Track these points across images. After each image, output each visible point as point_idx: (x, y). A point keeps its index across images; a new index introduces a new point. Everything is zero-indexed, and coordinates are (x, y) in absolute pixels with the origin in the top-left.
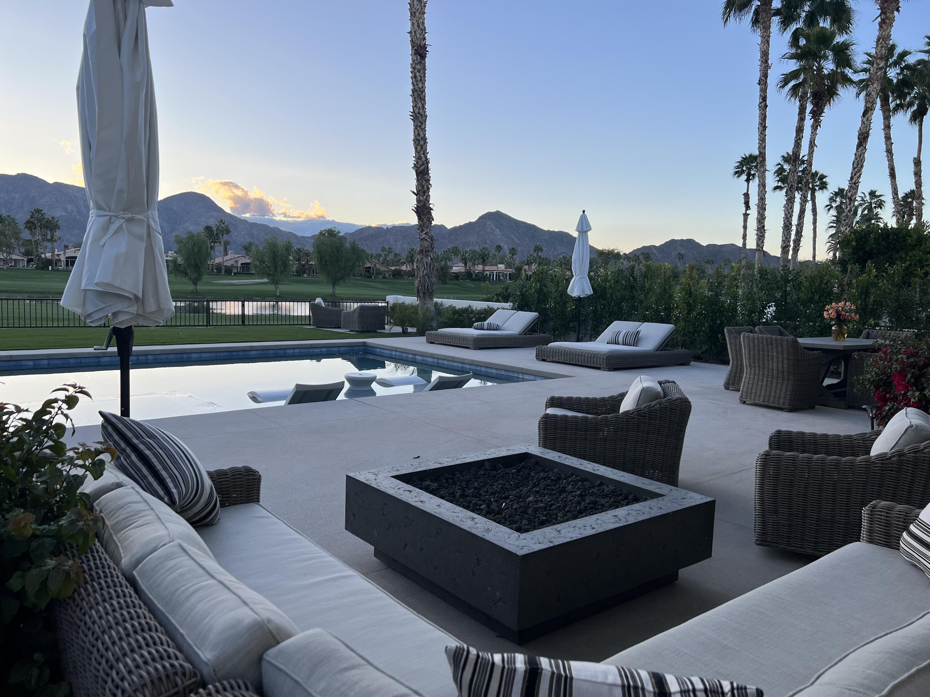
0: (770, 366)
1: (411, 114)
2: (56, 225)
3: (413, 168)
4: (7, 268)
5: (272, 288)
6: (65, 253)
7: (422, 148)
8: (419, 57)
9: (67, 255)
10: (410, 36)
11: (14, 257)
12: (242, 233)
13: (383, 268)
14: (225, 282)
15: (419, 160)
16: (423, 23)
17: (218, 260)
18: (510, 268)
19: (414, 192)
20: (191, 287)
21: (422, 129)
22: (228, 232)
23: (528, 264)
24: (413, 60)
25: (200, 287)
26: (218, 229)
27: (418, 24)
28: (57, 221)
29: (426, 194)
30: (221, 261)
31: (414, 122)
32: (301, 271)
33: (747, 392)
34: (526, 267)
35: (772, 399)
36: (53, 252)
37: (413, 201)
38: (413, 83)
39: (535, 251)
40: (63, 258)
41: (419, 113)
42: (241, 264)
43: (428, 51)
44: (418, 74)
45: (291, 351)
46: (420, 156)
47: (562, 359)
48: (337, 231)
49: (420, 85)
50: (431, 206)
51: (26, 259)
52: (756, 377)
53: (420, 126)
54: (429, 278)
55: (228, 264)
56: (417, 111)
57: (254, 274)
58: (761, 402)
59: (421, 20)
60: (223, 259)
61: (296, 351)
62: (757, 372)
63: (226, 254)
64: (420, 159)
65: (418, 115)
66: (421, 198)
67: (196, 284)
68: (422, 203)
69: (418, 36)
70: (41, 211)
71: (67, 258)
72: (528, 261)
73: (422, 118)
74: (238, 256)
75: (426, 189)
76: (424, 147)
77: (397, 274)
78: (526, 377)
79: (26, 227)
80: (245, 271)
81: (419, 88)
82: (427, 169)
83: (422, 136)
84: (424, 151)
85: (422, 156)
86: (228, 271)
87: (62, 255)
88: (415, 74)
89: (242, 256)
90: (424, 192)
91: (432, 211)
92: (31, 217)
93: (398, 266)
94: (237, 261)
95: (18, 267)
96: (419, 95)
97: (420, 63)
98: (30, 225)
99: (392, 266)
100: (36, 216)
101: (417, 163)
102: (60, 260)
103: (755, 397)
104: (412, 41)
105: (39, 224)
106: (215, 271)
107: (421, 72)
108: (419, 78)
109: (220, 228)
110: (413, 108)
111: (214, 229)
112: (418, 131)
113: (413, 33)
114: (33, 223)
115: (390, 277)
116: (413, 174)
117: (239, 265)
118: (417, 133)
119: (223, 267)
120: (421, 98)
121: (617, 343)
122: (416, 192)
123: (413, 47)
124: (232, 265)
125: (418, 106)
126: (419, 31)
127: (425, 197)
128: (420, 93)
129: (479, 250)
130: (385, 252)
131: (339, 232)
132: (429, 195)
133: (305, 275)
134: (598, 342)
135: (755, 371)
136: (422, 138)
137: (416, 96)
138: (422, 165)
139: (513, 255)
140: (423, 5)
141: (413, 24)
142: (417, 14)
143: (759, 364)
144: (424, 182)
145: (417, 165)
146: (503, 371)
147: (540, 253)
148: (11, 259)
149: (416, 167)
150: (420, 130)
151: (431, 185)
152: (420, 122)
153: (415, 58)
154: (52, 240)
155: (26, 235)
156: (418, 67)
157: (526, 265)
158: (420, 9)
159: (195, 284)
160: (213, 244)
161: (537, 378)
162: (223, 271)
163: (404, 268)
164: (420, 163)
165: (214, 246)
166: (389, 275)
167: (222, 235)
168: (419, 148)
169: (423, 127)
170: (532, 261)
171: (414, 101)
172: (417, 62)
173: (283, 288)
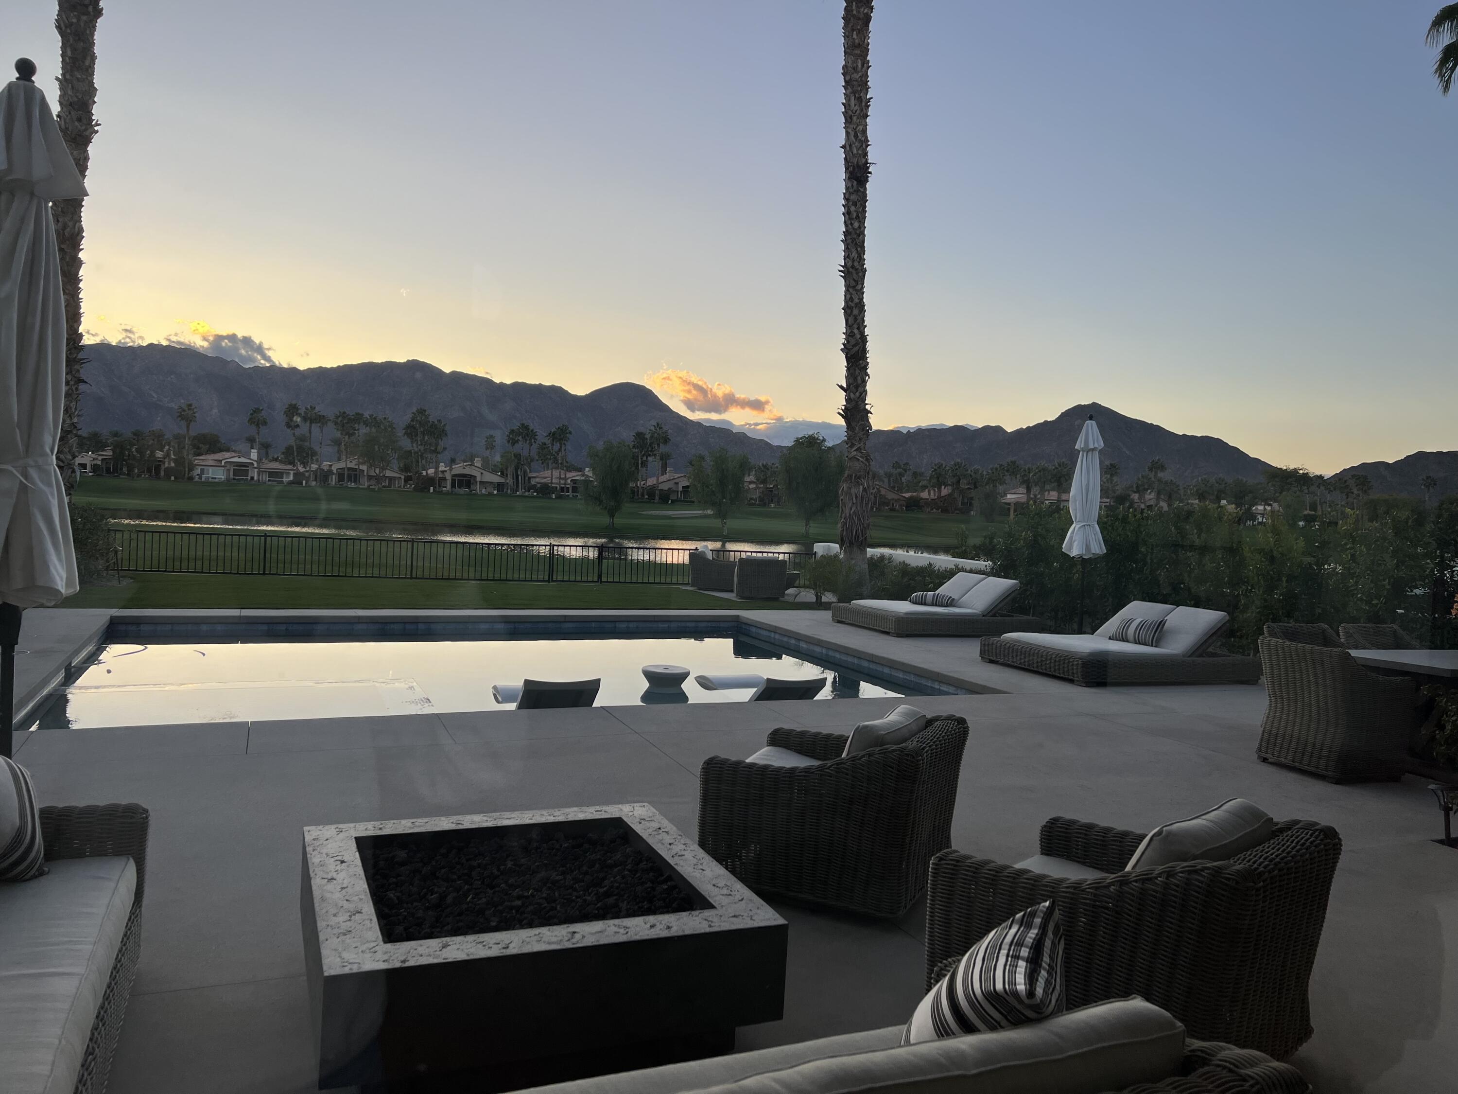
0: (1306, 699)
1: (842, 269)
2: (443, 430)
3: (842, 350)
4: (379, 489)
5: (717, 523)
6: (451, 470)
7: (856, 319)
8: (855, 183)
9: (454, 472)
10: (845, 152)
11: (388, 473)
12: (694, 441)
13: (891, 496)
14: (657, 513)
15: (850, 338)
16: (864, 132)
17: (651, 481)
18: (1108, 498)
19: (841, 387)
20: (605, 520)
21: (857, 291)
22: (666, 440)
23: (1137, 491)
24: (847, 188)
25: (618, 521)
26: (652, 437)
27: (856, 133)
28: (445, 425)
29: (861, 389)
30: (655, 482)
31: (845, 281)
32: (768, 497)
33: (1269, 740)
34: (1135, 497)
35: (1306, 758)
36: (437, 468)
37: (840, 399)
38: (845, 222)
39: (1151, 469)
40: (448, 476)
41: (853, 267)
42: (683, 487)
43: (870, 173)
44: (853, 208)
45: (623, 626)
46: (852, 332)
47: (1018, 660)
48: (821, 438)
49: (856, 225)
50: (868, 407)
51: (403, 477)
52: (1284, 716)
53: (854, 287)
54: (859, 520)
55: (665, 487)
56: (850, 264)
57: (693, 502)
58: (1288, 762)
59: (860, 128)
60: (658, 480)
61: (631, 625)
62: (1286, 707)
63: (664, 473)
64: (852, 336)
65: (851, 270)
66: (852, 395)
67: (614, 516)
68: (853, 403)
69: (855, 151)
70: (425, 411)
71: (454, 476)
72: (1137, 487)
73: (857, 273)
74: (679, 475)
75: (859, 381)
76: (859, 318)
77: (914, 504)
78: (944, 688)
79: (405, 433)
80: (685, 497)
81: (854, 229)
82: (864, 351)
83: (857, 300)
84: (858, 324)
85: (856, 331)
86: (665, 498)
87: (448, 472)
88: (849, 209)
89: (685, 476)
90: (857, 387)
91: (869, 415)
92: (412, 421)
93: (916, 491)
94: (677, 483)
95: (392, 488)
96: (853, 240)
97: (857, 191)
98: (411, 431)
99: (907, 491)
100: (418, 418)
101: (848, 342)
102: (445, 479)
103: (1280, 752)
104: (846, 159)
105: (422, 429)
106: (646, 497)
107: (858, 204)
108: (855, 215)
109: (656, 435)
110: (845, 259)
111: (648, 436)
112: (851, 294)
113: (848, 148)
114: (415, 428)
115: (902, 509)
116: (842, 362)
117: (680, 489)
118: (848, 296)
119: (657, 492)
120: (856, 244)
121: (1124, 639)
122: (845, 386)
123: (847, 169)
124: (670, 489)
125: (851, 257)
126: (857, 144)
127: (858, 394)
128: (855, 236)
129: (1051, 467)
130: (899, 470)
131: (824, 440)
132: (866, 392)
133: (772, 505)
134: (1098, 635)
135: (1283, 703)
136: (856, 304)
137: (849, 241)
138: (854, 346)
139: (1112, 475)
140: (863, 104)
141: (847, 133)
142: (855, 118)
143: (1288, 693)
144: (858, 371)
145: (848, 346)
146: (912, 676)
147: (1160, 475)
148: (384, 476)
149: (846, 349)
150: (854, 292)
151: (868, 375)
152: (854, 280)
153: (849, 185)
154: (436, 451)
155: (406, 444)
156: (854, 197)
157: (1135, 492)
158: (858, 112)
159: (612, 516)
160: (645, 458)
161: (959, 691)
162: (657, 497)
163: (924, 495)
164: (853, 341)
165: (647, 461)
166: (901, 506)
167: (658, 445)
168: (851, 320)
169: (859, 287)
170: (1146, 487)
171: (847, 250)
172: (851, 190)
173: (734, 524)
